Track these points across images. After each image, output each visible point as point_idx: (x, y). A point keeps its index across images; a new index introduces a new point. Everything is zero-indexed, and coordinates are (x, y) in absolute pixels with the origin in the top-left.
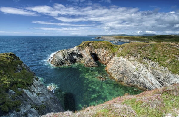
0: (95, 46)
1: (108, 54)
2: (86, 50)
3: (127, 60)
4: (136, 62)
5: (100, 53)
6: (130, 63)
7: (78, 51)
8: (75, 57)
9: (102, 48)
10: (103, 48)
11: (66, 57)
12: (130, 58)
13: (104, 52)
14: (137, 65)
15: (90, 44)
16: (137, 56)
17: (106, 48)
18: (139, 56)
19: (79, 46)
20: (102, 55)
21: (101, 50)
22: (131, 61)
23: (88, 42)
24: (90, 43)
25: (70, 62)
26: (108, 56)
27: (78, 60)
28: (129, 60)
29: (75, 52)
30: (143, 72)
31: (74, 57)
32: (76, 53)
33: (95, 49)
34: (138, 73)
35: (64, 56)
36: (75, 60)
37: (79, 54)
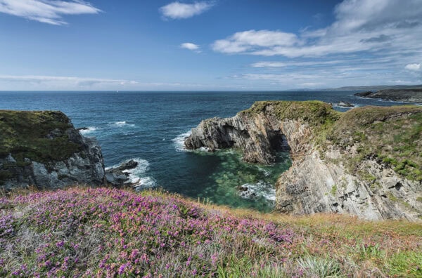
0: (279, 114)
1: (309, 135)
2: (257, 122)
3: (319, 156)
4: (341, 168)
5: (288, 131)
6: (322, 167)
7: (240, 123)
8: (233, 136)
9: (297, 120)
10: (299, 120)
11: (210, 133)
12: (327, 153)
13: (300, 131)
14: (340, 178)
15: (268, 108)
16: (348, 148)
17: (306, 119)
18: (354, 149)
19: (244, 113)
20: (292, 137)
21: (293, 123)
22: (327, 161)
23: (264, 104)
24: (269, 105)
25: (217, 145)
26: (308, 143)
27: (238, 144)
28: (322, 157)
29: (234, 124)
30: (351, 202)
31: (231, 134)
32: (236, 126)
33: (280, 122)
34: (331, 203)
35: (207, 130)
36: (233, 142)
37: (242, 129)
